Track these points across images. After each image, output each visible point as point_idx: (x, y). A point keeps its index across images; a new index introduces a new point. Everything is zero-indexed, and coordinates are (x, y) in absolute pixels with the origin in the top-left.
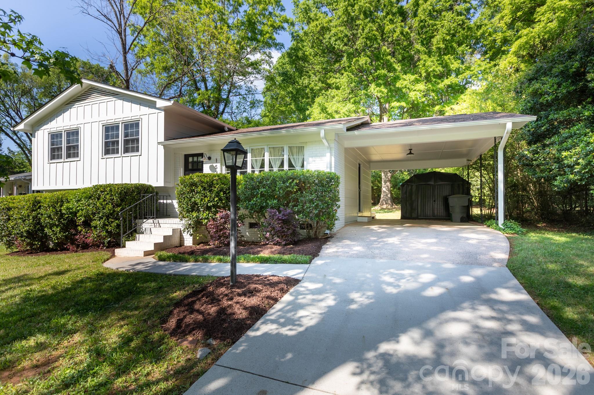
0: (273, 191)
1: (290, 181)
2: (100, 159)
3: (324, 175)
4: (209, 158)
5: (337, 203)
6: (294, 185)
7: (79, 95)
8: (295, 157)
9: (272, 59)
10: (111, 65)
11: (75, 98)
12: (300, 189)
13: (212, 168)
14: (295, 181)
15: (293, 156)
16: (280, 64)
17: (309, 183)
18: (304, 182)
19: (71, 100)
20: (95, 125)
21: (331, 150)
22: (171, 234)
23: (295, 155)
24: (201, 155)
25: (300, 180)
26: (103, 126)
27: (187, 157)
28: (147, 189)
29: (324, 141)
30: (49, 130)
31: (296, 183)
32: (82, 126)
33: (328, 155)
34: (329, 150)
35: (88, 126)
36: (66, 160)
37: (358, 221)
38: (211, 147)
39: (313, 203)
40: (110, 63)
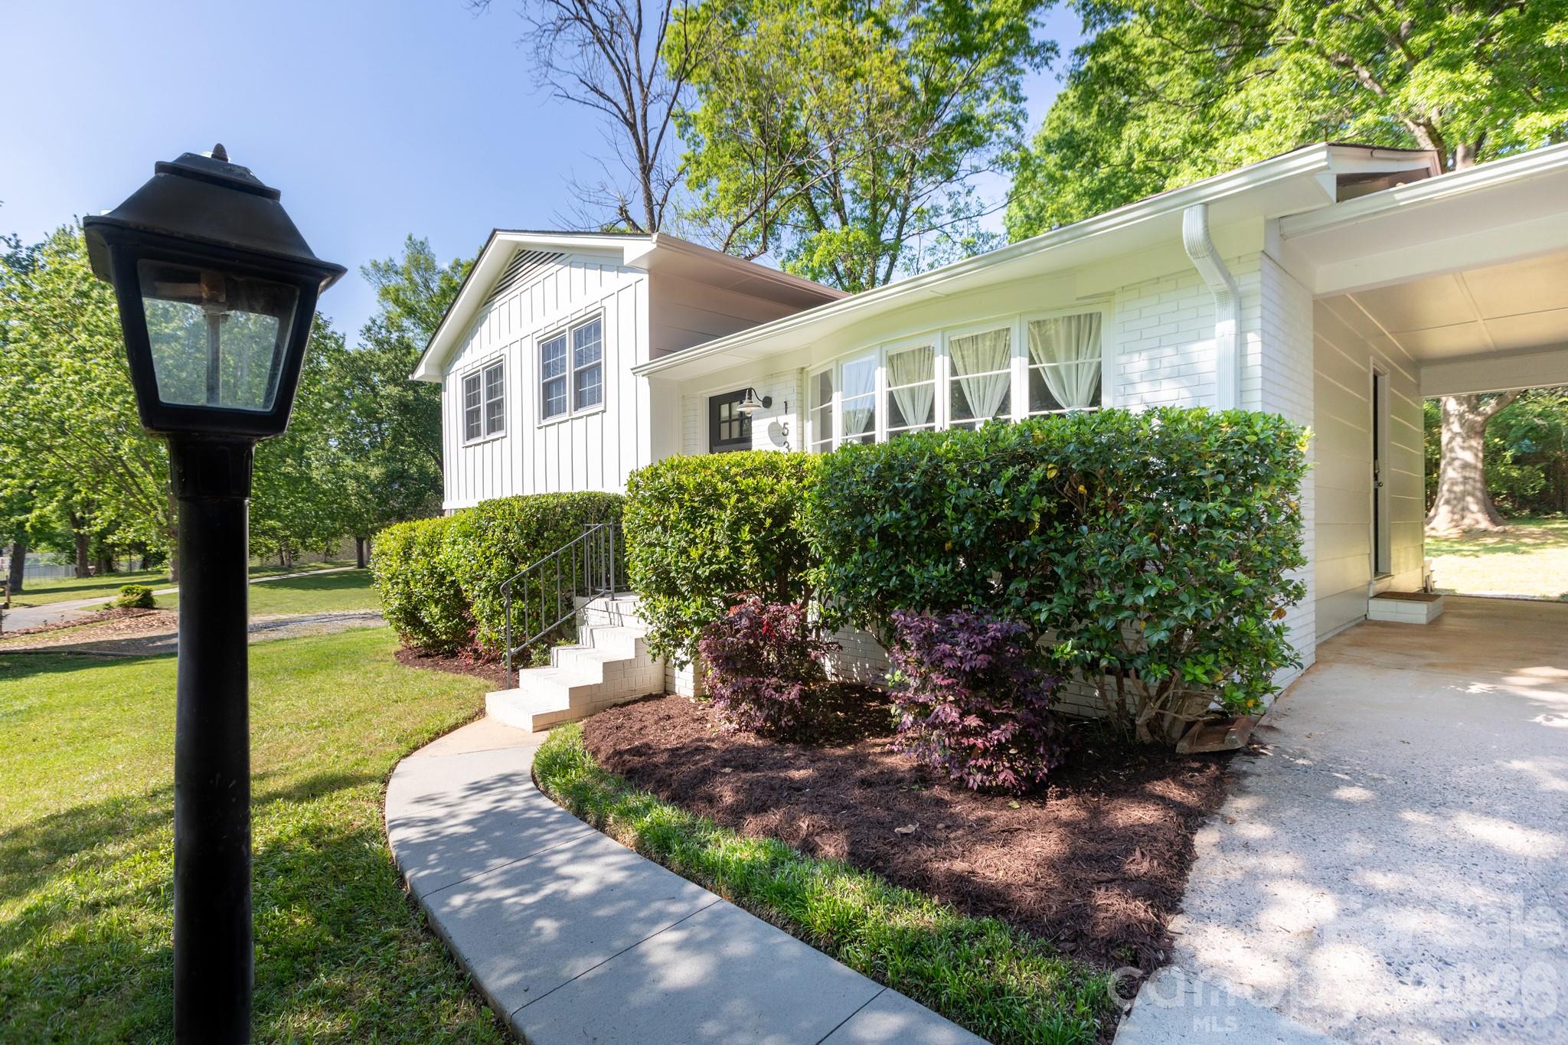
0: (932, 522)
1: (1011, 472)
2: (536, 430)
3: (1204, 434)
4: (767, 402)
5: (1286, 574)
6: (1032, 494)
7: (501, 277)
8: (1061, 364)
9: (1023, 105)
10: (621, 209)
11: (495, 285)
12: (1065, 513)
13: (779, 433)
14: (1037, 473)
15: (1051, 358)
16: (1054, 125)
17: (1111, 476)
18: (1087, 477)
19: (490, 293)
20: (527, 342)
21: (1240, 307)
22: (632, 656)
23: (1061, 354)
24: (740, 396)
25: (1064, 464)
26: (539, 343)
27: (715, 403)
28: (608, 506)
29: (1205, 266)
30: (461, 371)
31: (1043, 481)
32: (506, 351)
33: (1226, 327)
34: (1231, 309)
35: (516, 347)
36: (489, 438)
37: (1372, 616)
38: (771, 364)
39: (1139, 587)
40: (621, 204)
